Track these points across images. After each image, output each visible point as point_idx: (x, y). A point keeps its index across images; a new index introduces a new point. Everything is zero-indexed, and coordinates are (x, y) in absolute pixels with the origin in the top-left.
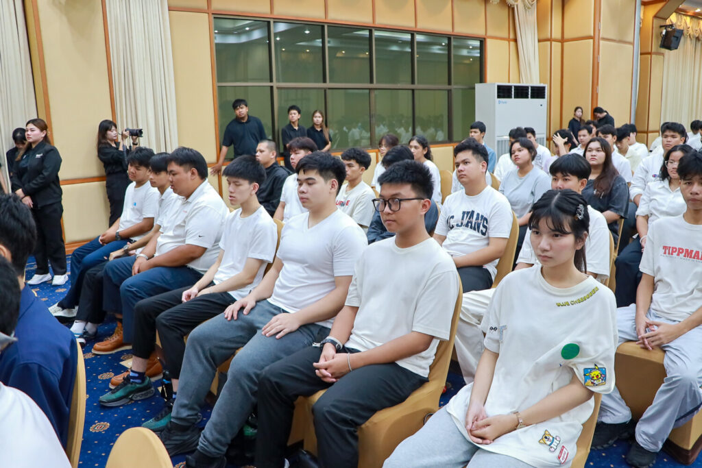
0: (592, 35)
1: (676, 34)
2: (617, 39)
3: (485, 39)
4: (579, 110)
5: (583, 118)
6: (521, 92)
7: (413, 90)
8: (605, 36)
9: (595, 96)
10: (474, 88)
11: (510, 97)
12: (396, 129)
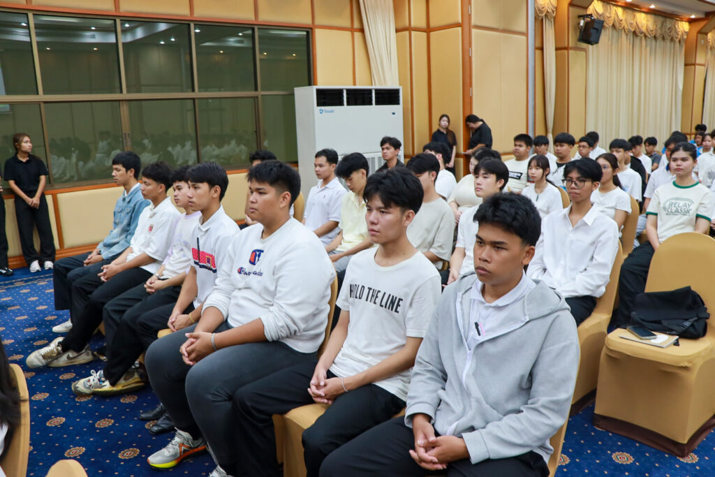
0: (460, 21)
3: (312, 29)
4: (445, 118)
5: (450, 128)
6: (360, 97)
7: (194, 99)
10: (293, 95)
11: (340, 104)
12: (170, 149)
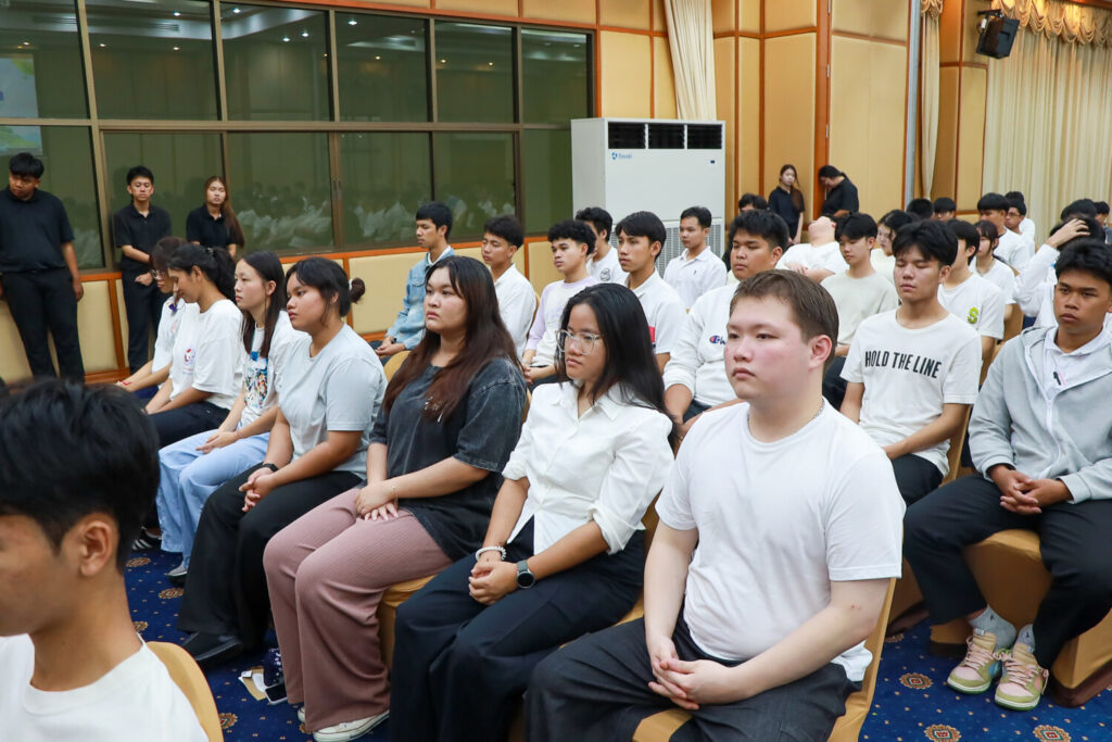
0: (815, 24)
1: (1006, 28)
2: (872, 34)
3: (595, 31)
4: (790, 171)
6: (667, 136)
7: (430, 133)
8: (842, 27)
9: (822, 144)
11: (640, 145)
